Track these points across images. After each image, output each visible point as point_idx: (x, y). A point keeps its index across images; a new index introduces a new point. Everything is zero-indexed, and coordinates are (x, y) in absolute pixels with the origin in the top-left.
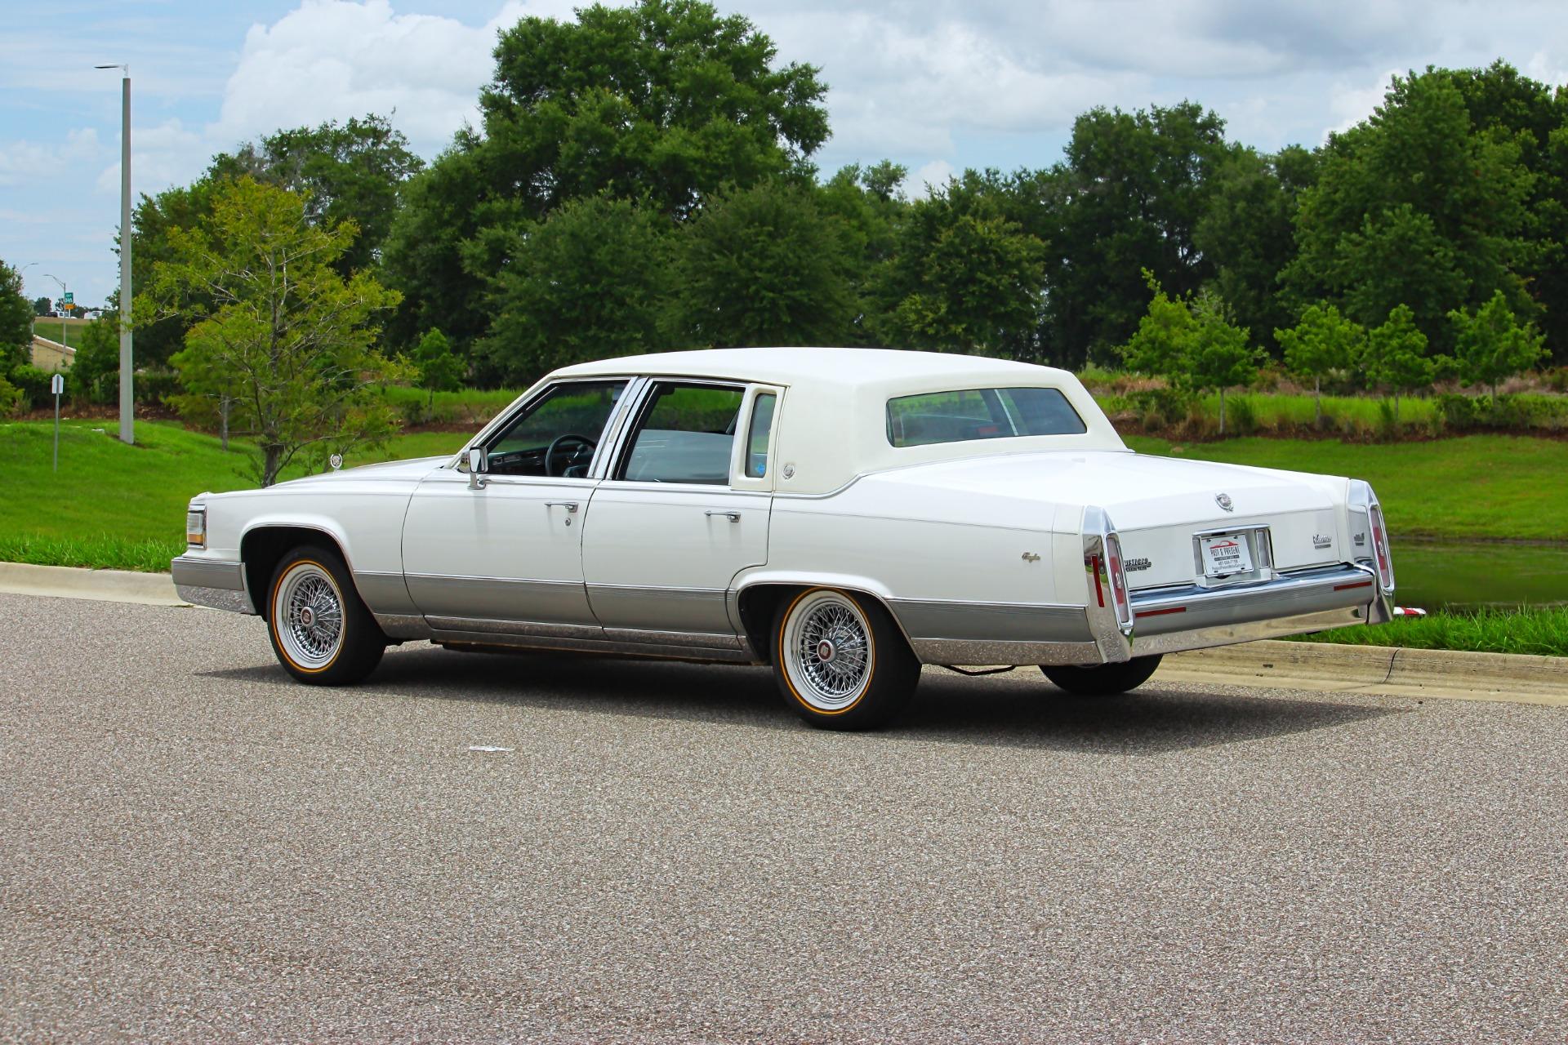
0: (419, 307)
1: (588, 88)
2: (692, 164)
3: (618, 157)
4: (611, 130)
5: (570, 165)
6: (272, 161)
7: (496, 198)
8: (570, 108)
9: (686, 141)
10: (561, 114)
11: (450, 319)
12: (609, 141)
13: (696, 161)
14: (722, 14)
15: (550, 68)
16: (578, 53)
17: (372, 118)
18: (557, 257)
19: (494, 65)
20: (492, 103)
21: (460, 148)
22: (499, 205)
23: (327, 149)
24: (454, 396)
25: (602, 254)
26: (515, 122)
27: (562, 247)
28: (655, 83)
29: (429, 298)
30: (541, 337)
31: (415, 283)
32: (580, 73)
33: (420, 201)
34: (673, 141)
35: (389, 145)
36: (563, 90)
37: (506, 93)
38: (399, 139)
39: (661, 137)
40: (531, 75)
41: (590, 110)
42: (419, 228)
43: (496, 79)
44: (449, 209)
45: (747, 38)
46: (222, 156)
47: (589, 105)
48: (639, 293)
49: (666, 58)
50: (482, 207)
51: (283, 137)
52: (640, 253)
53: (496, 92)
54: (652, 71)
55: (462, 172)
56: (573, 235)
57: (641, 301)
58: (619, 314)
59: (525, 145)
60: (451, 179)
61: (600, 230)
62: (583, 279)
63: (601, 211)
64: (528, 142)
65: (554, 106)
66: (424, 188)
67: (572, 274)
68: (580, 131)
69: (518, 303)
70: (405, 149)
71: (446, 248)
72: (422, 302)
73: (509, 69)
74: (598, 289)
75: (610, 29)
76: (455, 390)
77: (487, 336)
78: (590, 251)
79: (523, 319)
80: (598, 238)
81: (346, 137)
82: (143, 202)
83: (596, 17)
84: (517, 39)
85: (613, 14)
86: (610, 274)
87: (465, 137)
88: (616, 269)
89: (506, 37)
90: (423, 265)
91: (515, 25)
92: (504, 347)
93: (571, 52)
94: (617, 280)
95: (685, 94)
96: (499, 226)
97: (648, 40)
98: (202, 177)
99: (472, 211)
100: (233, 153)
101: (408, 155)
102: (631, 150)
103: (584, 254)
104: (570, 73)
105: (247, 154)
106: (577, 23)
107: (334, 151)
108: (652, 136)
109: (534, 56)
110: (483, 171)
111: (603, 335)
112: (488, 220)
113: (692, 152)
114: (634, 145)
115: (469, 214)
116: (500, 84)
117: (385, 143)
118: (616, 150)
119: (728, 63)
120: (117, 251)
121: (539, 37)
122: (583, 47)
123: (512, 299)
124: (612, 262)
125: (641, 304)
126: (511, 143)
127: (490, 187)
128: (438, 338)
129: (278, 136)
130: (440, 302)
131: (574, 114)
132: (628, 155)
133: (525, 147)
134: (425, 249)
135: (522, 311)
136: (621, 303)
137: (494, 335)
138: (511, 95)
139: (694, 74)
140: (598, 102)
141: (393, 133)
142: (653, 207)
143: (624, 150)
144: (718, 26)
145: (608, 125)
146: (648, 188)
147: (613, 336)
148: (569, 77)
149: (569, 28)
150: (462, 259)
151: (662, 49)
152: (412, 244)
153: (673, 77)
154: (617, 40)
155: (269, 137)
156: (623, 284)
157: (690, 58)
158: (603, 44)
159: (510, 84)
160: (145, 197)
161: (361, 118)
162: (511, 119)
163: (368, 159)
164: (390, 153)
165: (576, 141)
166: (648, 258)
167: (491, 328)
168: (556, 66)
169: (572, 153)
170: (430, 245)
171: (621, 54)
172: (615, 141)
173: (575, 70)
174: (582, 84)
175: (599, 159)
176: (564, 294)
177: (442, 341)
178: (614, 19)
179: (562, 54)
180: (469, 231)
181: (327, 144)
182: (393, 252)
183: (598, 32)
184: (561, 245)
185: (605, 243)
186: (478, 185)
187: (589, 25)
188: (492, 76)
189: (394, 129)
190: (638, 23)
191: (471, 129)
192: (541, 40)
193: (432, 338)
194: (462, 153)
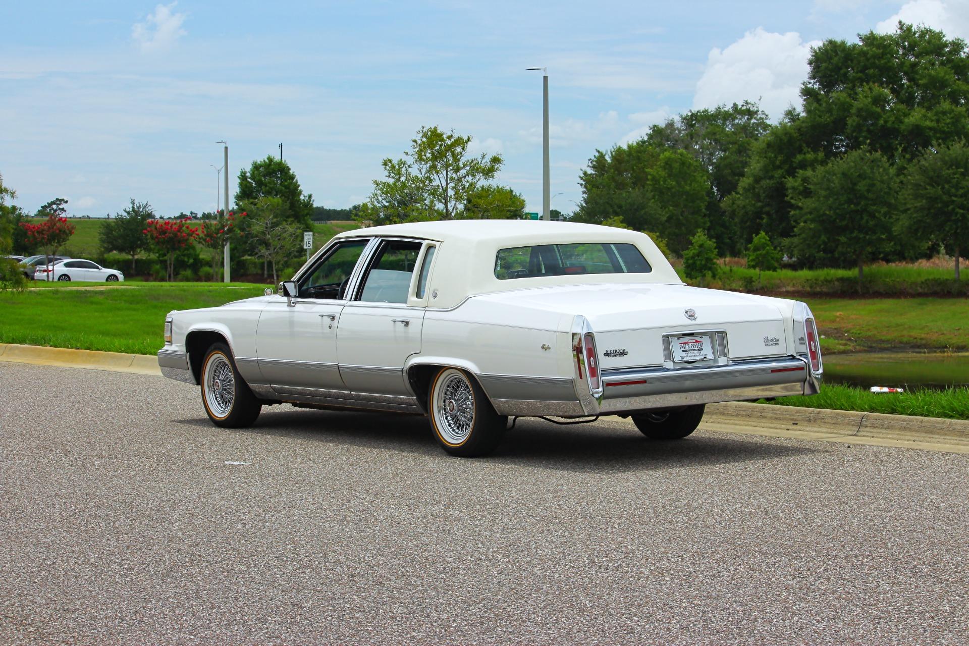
0: (762, 219)
1: (865, 84)
2: (928, 130)
3: (883, 126)
4: (879, 110)
5: (854, 131)
6: (686, 130)
7: (808, 152)
8: (853, 96)
9: (925, 116)
10: (848, 100)
11: (781, 227)
12: (877, 117)
13: (931, 129)
14: (949, 37)
15: (842, 72)
16: (859, 62)
17: (747, 103)
18: (833, 188)
19: (808, 69)
20: (807, 93)
21: (787, 120)
22: (810, 156)
23: (720, 122)
24: (774, 273)
25: (862, 186)
26: (820, 105)
27: (836, 181)
28: (909, 80)
29: (768, 214)
30: (823, 238)
31: (759, 204)
32: (860, 75)
33: (763, 153)
34: (916, 116)
35: (757, 120)
36: (850, 85)
37: (816, 86)
38: (763, 116)
39: (909, 114)
40: (830, 76)
41: (866, 97)
42: (761, 170)
43: (810, 78)
44: (780, 158)
45: (964, 53)
46: (655, 126)
47: (864, 95)
48: (884, 210)
49: (914, 65)
50: (799, 157)
51: (692, 115)
52: (885, 186)
53: (810, 86)
54: (906, 74)
55: (788, 135)
56: (844, 174)
57: (885, 215)
58: (871, 223)
59: (827, 119)
60: (781, 140)
61: (862, 171)
62: (850, 202)
63: (862, 159)
64: (829, 117)
65: (844, 95)
66: (764, 145)
67: (843, 198)
68: (860, 110)
69: (809, 216)
70: (768, 122)
71: (778, 182)
72: (764, 216)
73: (817, 72)
74: (859, 208)
75: (878, 47)
76: (775, 270)
77: (792, 236)
78: (855, 184)
79: (812, 226)
80: (860, 176)
81: (731, 115)
82: (597, 154)
83: (871, 39)
84: (823, 53)
85: (882, 38)
86: (866, 198)
87: (790, 114)
88: (870, 195)
89: (815, 52)
90: (764, 193)
91: (821, 45)
92: (801, 243)
93: (855, 62)
94: (870, 202)
95: (926, 87)
96: (809, 169)
97: (903, 54)
98: (641, 139)
99: (794, 160)
100: (662, 124)
101: (770, 126)
102: (890, 122)
103: (850, 185)
104: (854, 74)
105: (671, 125)
106: (861, 44)
107: (724, 124)
108: (904, 113)
109: (831, 64)
110: (801, 135)
111: (862, 236)
112: (803, 165)
113: (928, 123)
114: (893, 119)
115: (792, 162)
116: (812, 81)
117: (755, 118)
118: (881, 122)
119: (952, 68)
120: (582, 185)
121: (836, 51)
122: (862, 58)
123: (806, 214)
124: (868, 191)
125: (885, 217)
126: (818, 118)
127: (804, 145)
128: (764, 238)
129: (690, 114)
130: (774, 216)
131: (855, 99)
132: (889, 125)
133: (826, 120)
134: (765, 183)
135: (813, 221)
136: (872, 216)
137: (795, 236)
138: (819, 88)
139: (930, 75)
140: (871, 92)
141: (760, 112)
142: (904, 157)
143: (886, 122)
144: (946, 45)
145: (877, 106)
146: (901, 146)
147: (868, 237)
148: (854, 77)
149: (855, 46)
150: (787, 189)
151: (913, 59)
152: (757, 180)
153: (917, 77)
154: (883, 54)
155: (684, 115)
156: (874, 205)
157: (928, 65)
158: (875, 56)
159: (818, 81)
160: (598, 152)
161: (740, 103)
162: (817, 103)
163: (744, 128)
164: (758, 125)
165: (857, 116)
166: (890, 189)
167: (793, 232)
168: (846, 70)
169: (854, 124)
170: (768, 181)
171: (886, 63)
172: (881, 117)
173: (857, 73)
174: (861, 81)
175: (871, 128)
176: (838, 211)
177: (766, 240)
178: (881, 41)
179: (849, 62)
180: (792, 172)
181: (719, 119)
182: (747, 186)
183: (871, 49)
184: (836, 182)
185: (864, 179)
186: (798, 144)
187: (866, 45)
188: (807, 76)
189: (760, 110)
190: (897, 44)
191: (794, 109)
192: (837, 54)
193: (760, 238)
194: (789, 124)
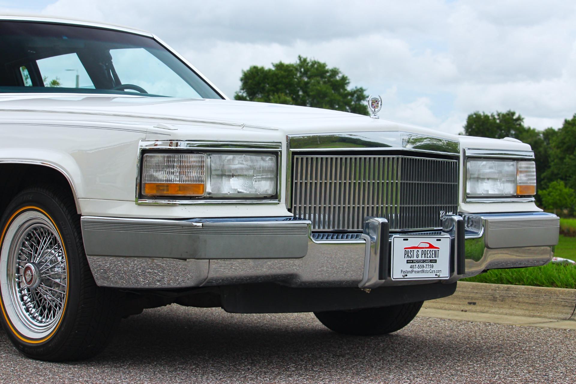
1: (276, 93)
14: (329, 67)
15: (262, 85)
16: (272, 80)
19: (240, 84)
20: (239, 98)
28: (304, 92)
32: (273, 88)
36: (266, 94)
37: (244, 95)
40: (254, 88)
45: (339, 77)
49: (306, 83)
53: (240, 94)
54: (301, 88)
73: (245, 86)
75: (285, 71)
83: (280, 66)
84: (249, 74)
85: (287, 66)
89: (245, 72)
91: (248, 69)
93: (270, 80)
97: (300, 76)
104: (269, 88)
106: (273, 69)
109: (255, 81)
116: (242, 91)
119: (331, 85)
121: (258, 73)
122: (274, 78)
139: (317, 90)
140: (279, 99)
144: (327, 72)
149: (270, 70)
151: (306, 80)
153: (309, 90)
154: (288, 75)
157: (315, 84)
158: (283, 77)
159: (246, 91)
168: (264, 85)
171: (289, 81)
173: (271, 87)
174: (274, 92)
178: (287, 68)
179: (266, 80)
183: (280, 72)
187: (277, 70)
188: (239, 89)
190: (297, 69)
192: (258, 75)
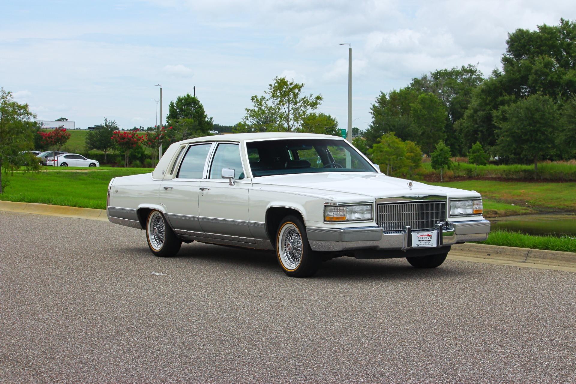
0: (478, 134)
1: (540, 55)
3: (550, 81)
4: (548, 71)
5: (533, 83)
6: (434, 81)
7: (506, 95)
8: (533, 62)
10: (530, 65)
11: (489, 139)
12: (546, 75)
15: (527, 48)
16: (537, 42)
17: (470, 66)
18: (521, 116)
19: (507, 46)
20: (506, 60)
21: (494, 76)
22: (507, 98)
23: (454, 77)
24: (485, 167)
25: (537, 116)
26: (514, 67)
27: (523, 113)
28: (567, 53)
29: (481, 131)
30: (514, 146)
31: (476, 126)
32: (537, 50)
33: (478, 96)
34: (570, 75)
35: (476, 76)
36: (531, 56)
37: (511, 57)
38: (480, 74)
39: (566, 74)
40: (520, 50)
41: (540, 63)
42: (478, 105)
43: (508, 52)
44: (489, 99)
46: (415, 79)
47: (539, 62)
48: (550, 130)
49: (569, 45)
50: (500, 98)
51: (438, 72)
52: (551, 116)
53: (508, 56)
54: (564, 49)
55: (494, 85)
56: (527, 108)
57: (551, 133)
58: (542, 138)
59: (517, 75)
60: (490, 88)
61: (537, 107)
62: (530, 125)
63: (537, 100)
64: (518, 75)
65: (528, 62)
66: (480, 91)
67: (526, 123)
68: (536, 71)
69: (506, 133)
70: (482, 77)
71: (488, 113)
72: (479, 133)
73: (512, 48)
74: (535, 129)
75: (548, 33)
76: (485, 164)
77: (495, 145)
78: (533, 115)
79: (508, 139)
80: (536, 109)
81: (461, 72)
82: (381, 95)
83: (544, 29)
84: (515, 37)
85: (550, 28)
86: (540, 123)
87: (495, 72)
88: (542, 121)
89: (511, 35)
90: (479, 119)
91: (514, 32)
92: (501, 149)
93: (534, 42)
94: (542, 125)
96: (506, 105)
97: (563, 38)
98: (407, 86)
99: (497, 100)
100: (419, 77)
101: (483, 79)
102: (555, 78)
103: (530, 115)
104: (534, 49)
105: (425, 78)
106: (538, 31)
107: (456, 78)
108: (563, 73)
109: (520, 43)
110: (502, 85)
111: (537, 145)
112: (503, 103)
114: (556, 76)
115: (496, 101)
116: (509, 53)
117: (475, 75)
118: (549, 78)
120: (371, 113)
121: (523, 36)
122: (539, 40)
123: (505, 132)
124: (541, 119)
125: (551, 134)
126: (512, 75)
127: (503, 91)
128: (479, 146)
129: (436, 72)
130: (485, 133)
131: (534, 64)
132: (554, 80)
133: (517, 77)
134: (480, 113)
135: (508, 136)
136: (543, 133)
137: (498, 145)
138: (513, 58)
140: (544, 60)
141: (478, 71)
142: (562, 99)
143: (552, 78)
145: (547, 69)
146: (561, 92)
147: (540, 146)
148: (533, 51)
149: (535, 33)
150: (493, 117)
151: (569, 41)
152: (476, 111)
153: (571, 51)
154: (551, 38)
155: (433, 72)
156: (544, 127)
158: (546, 39)
159: (512, 53)
160: (382, 93)
161: (466, 66)
162: (512, 66)
163: (468, 80)
164: (476, 79)
165: (535, 74)
166: (554, 118)
167: (496, 142)
168: (529, 47)
169: (533, 79)
170: (482, 112)
171: (553, 43)
172: (549, 75)
174: (538, 53)
175: (543, 81)
176: (523, 130)
177: (480, 147)
178: (550, 30)
179: (531, 42)
180: (496, 107)
181: (453, 75)
182: (469, 115)
183: (544, 35)
185: (539, 112)
186: (500, 90)
187: (540, 32)
188: (506, 51)
189: (478, 70)
190: (560, 32)
191: (498, 70)
193: (476, 146)
194: (495, 78)
